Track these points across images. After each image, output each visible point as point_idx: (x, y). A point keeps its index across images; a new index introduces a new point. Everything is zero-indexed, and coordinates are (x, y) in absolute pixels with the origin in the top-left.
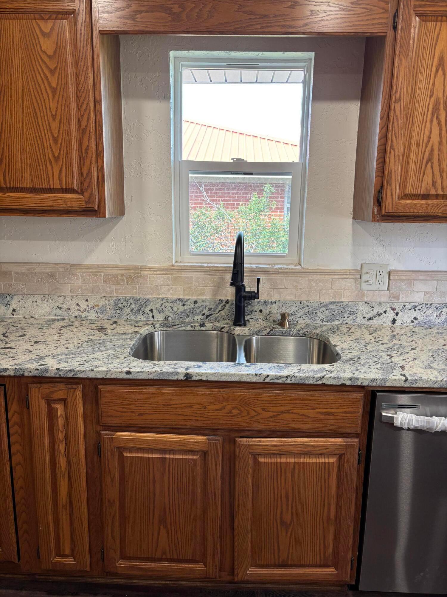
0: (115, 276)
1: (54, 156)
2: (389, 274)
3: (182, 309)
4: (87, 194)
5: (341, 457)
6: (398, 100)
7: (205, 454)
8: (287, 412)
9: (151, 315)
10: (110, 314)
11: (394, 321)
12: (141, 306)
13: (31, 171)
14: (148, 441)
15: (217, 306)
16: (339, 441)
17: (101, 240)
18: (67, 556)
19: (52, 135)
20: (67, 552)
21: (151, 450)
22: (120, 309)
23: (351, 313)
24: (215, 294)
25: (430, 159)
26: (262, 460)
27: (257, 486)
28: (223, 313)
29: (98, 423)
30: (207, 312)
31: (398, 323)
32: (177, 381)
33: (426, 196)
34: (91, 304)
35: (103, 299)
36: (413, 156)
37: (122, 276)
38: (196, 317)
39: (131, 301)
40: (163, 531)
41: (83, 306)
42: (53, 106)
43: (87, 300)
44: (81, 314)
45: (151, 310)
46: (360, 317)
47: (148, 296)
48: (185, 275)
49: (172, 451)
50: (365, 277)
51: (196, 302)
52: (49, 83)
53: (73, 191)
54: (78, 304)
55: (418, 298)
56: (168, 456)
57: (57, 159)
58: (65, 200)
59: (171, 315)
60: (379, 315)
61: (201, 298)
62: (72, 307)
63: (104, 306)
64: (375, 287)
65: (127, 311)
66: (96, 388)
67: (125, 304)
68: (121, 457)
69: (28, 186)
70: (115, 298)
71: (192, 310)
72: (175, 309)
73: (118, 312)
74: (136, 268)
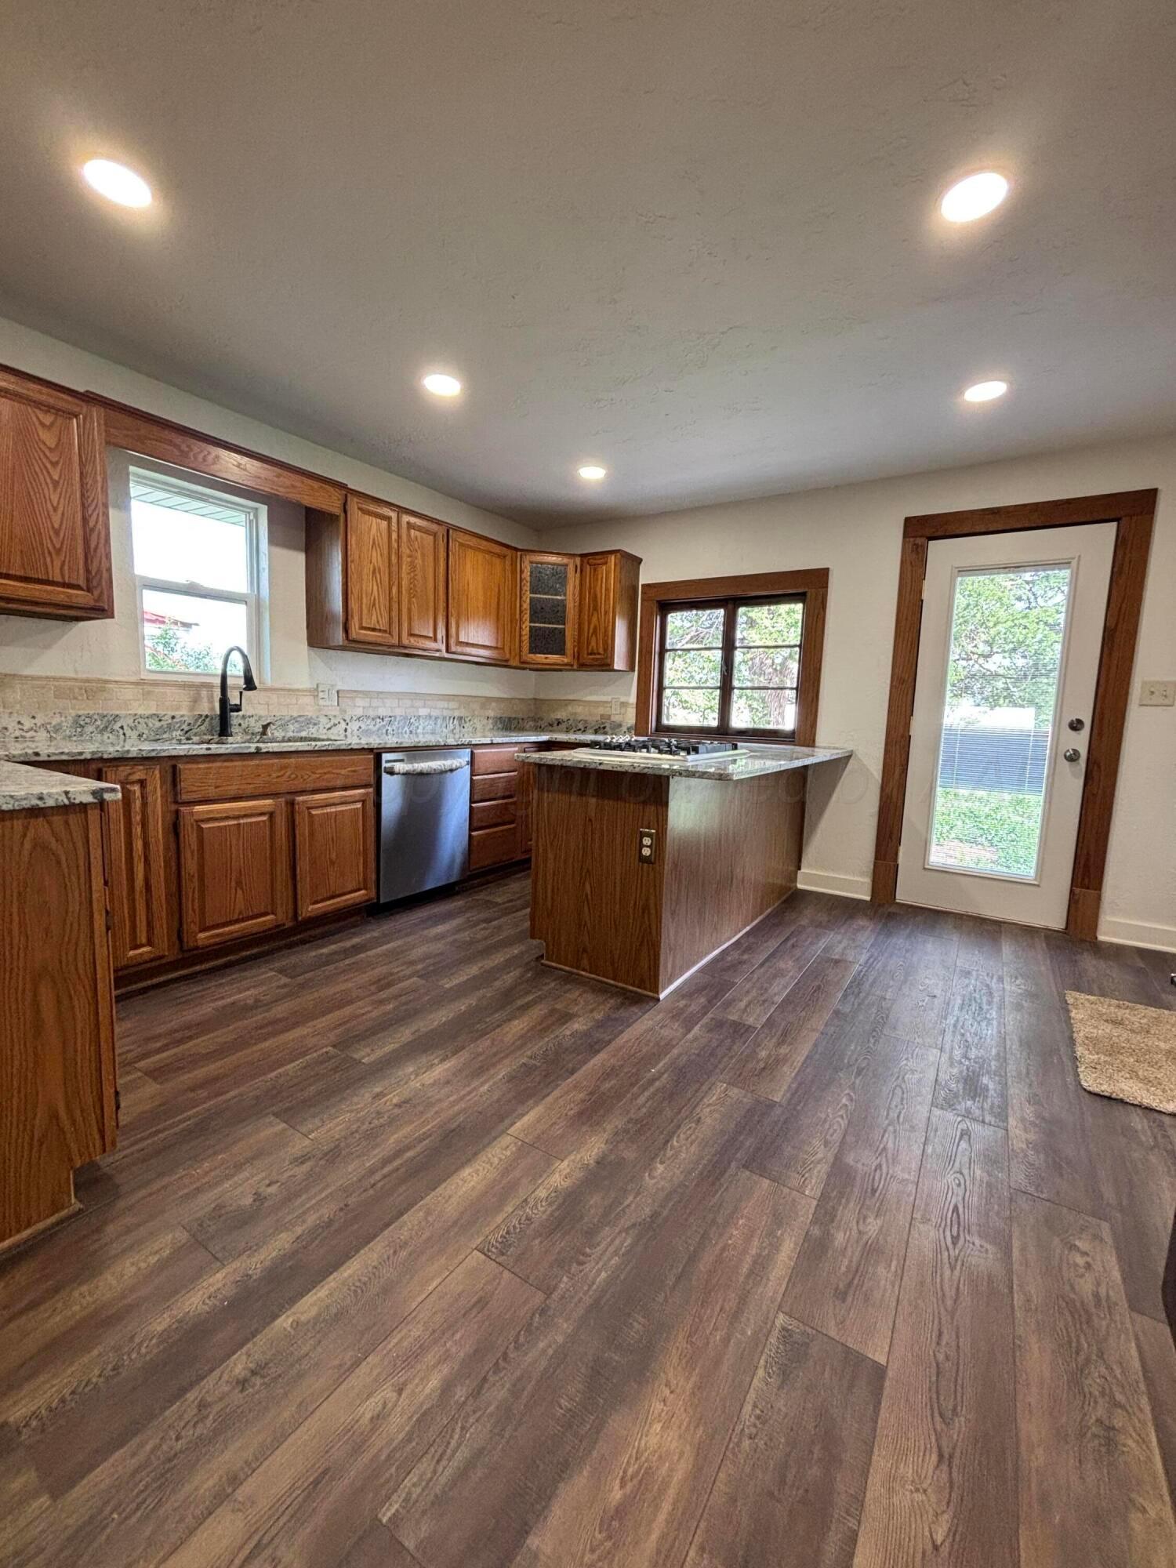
0: (71, 689)
1: (54, 547)
2: (338, 692)
3: (158, 724)
4: (96, 593)
5: (364, 802)
6: (352, 561)
7: (271, 815)
8: (329, 772)
9: (121, 732)
10: (68, 733)
11: (346, 730)
12: (109, 722)
13: (22, 558)
14: (225, 810)
15: (196, 721)
16: (362, 791)
17: (47, 647)
18: (143, 946)
19: (53, 527)
20: (144, 941)
21: (227, 818)
22: (82, 726)
23: (315, 724)
24: (192, 709)
25: (374, 605)
26: (314, 812)
27: (312, 834)
28: (203, 728)
29: (176, 802)
30: (186, 728)
31: (349, 731)
32: (250, 753)
33: (374, 630)
34: (39, 721)
35: (58, 715)
36: (364, 601)
37: (81, 689)
38: (174, 733)
39: (96, 717)
40: (240, 892)
41: (28, 724)
42: (55, 498)
43: (34, 717)
44: (24, 734)
45: (122, 727)
46: (321, 726)
47: (117, 712)
48: (158, 690)
49: (246, 816)
50: (321, 695)
51: (173, 717)
52: (51, 478)
53: (78, 587)
54: (19, 723)
55: (359, 712)
56: (242, 821)
57: (59, 551)
58: (70, 596)
59: (146, 732)
60: (335, 725)
61: (177, 713)
62: (10, 727)
63: (59, 724)
64: (328, 703)
65: (90, 729)
66: (174, 767)
67: (88, 720)
68: (200, 829)
69: (18, 573)
70: (74, 714)
71: (169, 726)
72: (151, 725)
73: (79, 730)
74: (99, 681)
